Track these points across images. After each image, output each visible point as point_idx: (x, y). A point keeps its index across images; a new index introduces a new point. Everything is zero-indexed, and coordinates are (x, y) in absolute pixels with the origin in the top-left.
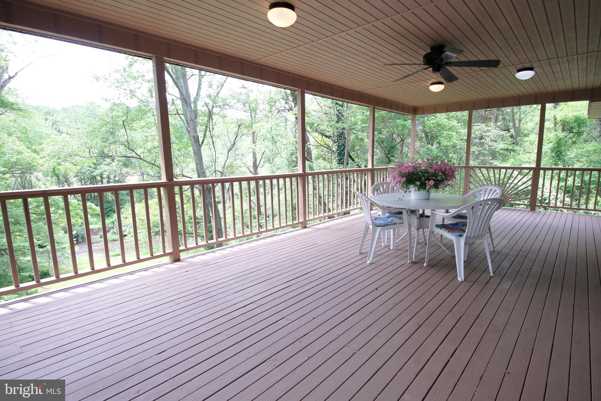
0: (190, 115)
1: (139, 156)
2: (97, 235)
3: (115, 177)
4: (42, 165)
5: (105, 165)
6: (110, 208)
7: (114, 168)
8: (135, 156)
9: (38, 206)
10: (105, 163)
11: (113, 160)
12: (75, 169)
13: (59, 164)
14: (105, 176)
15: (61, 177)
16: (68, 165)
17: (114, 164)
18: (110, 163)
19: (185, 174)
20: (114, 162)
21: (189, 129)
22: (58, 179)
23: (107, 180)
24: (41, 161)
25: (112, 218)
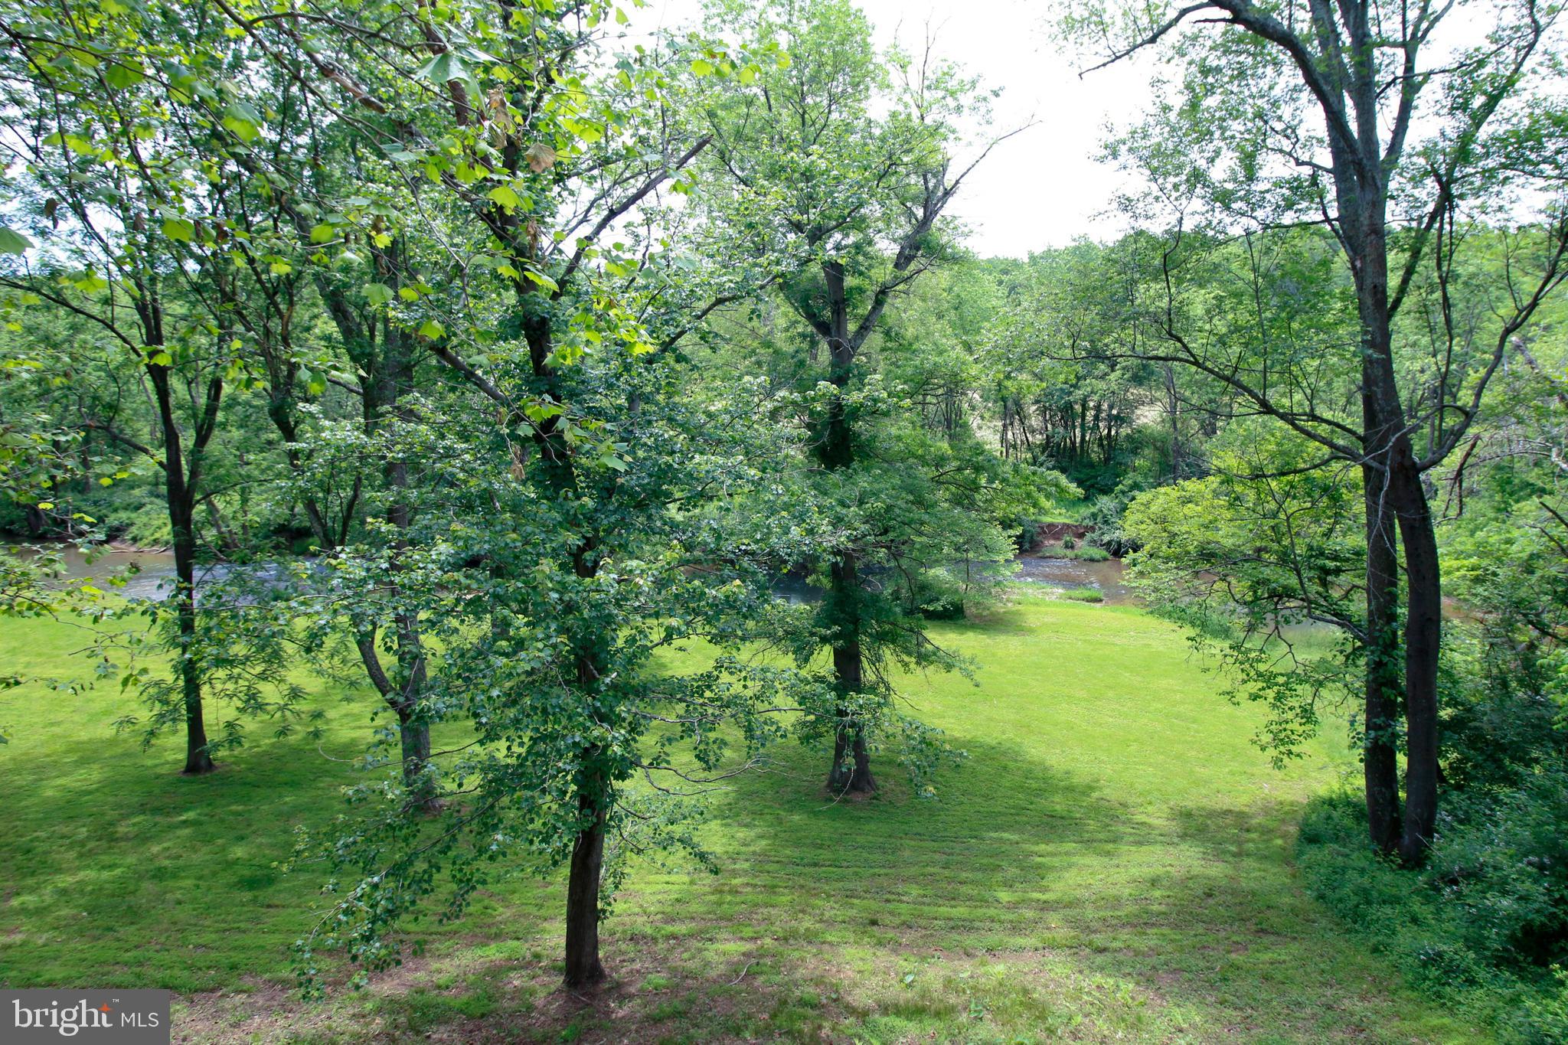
0: (1371, 217)
1: (1193, 355)
2: (1058, 539)
3: (1111, 407)
4: (977, 378)
5: (1096, 378)
6: (1092, 481)
7: (1114, 386)
8: (1183, 355)
9: (959, 469)
10: (1096, 373)
11: (1113, 367)
12: (1038, 388)
13: (1008, 377)
14: (1091, 404)
15: (1010, 403)
16: (1024, 377)
17: (1113, 376)
18: (1106, 374)
19: (1317, 412)
20: (1113, 371)
21: (1358, 264)
22: (1005, 407)
23: (1093, 412)
24: (974, 370)
25: (1094, 504)
